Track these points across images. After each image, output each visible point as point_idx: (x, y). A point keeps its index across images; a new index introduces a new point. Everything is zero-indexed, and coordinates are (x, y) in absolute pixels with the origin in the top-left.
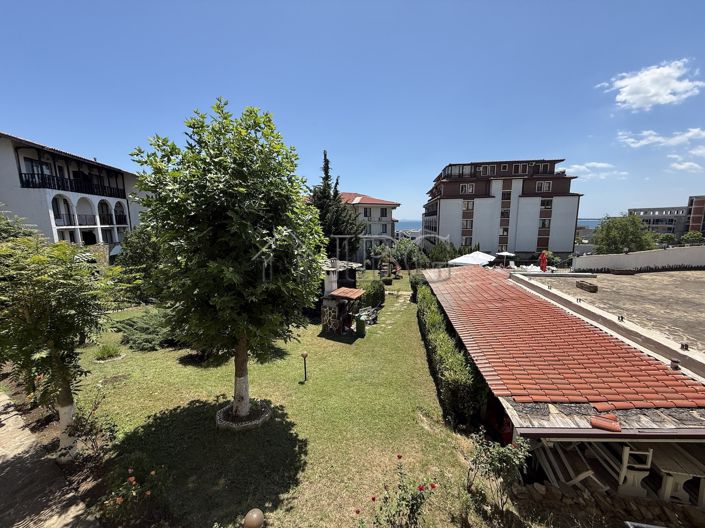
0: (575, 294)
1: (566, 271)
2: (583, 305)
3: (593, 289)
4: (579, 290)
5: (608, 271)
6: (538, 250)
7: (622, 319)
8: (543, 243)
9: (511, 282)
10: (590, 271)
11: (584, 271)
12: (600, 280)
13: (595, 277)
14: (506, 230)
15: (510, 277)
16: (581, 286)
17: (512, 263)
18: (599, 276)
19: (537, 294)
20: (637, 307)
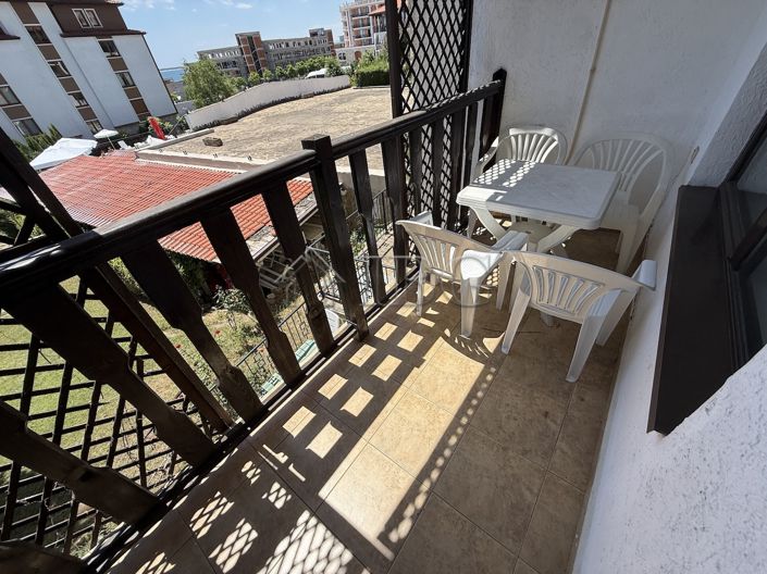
0: (209, 153)
1: (187, 134)
2: (220, 158)
3: (219, 143)
4: (209, 147)
5: (219, 123)
6: (141, 118)
7: (250, 158)
8: (140, 107)
9: (143, 162)
10: (206, 127)
11: (201, 129)
12: (219, 132)
13: (213, 132)
14: (79, 97)
15: (138, 157)
16: (208, 143)
17: (121, 143)
18: (216, 129)
19: (178, 165)
20: (254, 147)
